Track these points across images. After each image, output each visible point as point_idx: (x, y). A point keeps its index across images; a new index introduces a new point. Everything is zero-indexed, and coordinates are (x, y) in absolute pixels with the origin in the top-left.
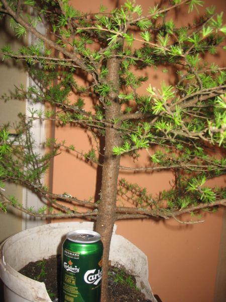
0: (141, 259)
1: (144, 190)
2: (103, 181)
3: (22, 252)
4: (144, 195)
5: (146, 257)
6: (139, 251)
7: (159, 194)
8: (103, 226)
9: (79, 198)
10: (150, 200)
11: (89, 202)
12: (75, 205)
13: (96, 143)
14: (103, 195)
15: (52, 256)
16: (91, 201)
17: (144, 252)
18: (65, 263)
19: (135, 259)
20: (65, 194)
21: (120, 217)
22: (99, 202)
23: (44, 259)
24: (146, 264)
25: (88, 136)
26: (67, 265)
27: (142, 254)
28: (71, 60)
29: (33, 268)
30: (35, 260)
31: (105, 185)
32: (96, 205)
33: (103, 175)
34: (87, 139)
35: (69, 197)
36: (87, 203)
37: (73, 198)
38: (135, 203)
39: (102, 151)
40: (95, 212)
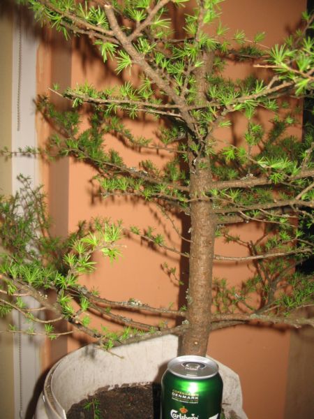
0: (228, 379)
1: (224, 281)
4: (224, 288)
5: (237, 376)
7: (241, 286)
8: (196, 343)
9: (151, 305)
10: (233, 294)
11: (170, 310)
12: (146, 315)
14: (193, 299)
15: (99, 389)
16: (172, 309)
18: (173, 411)
20: (130, 301)
21: (215, 326)
22: (184, 308)
23: (89, 396)
24: (237, 386)
25: (151, 211)
26: (178, 414)
28: (176, 106)
29: (82, 414)
30: (78, 401)
32: (182, 314)
34: (151, 217)
35: (137, 304)
36: (166, 313)
37: (143, 305)
39: (186, 235)
40: (185, 324)
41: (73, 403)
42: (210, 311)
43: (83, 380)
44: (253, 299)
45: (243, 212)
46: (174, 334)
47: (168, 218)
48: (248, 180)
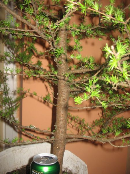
0: (82, 166)
1: (83, 120)
2: (57, 117)
3: (2, 166)
4: (83, 123)
5: (86, 165)
6: (81, 161)
8: (58, 148)
9: (40, 129)
10: (87, 126)
11: (48, 131)
12: (37, 133)
13: (51, 90)
14: (57, 126)
15: (23, 166)
17: (84, 162)
19: (78, 166)
20: (30, 126)
21: (69, 140)
22: (54, 131)
23: (17, 169)
24: (86, 170)
25: (45, 85)
27: (83, 163)
28: (34, 31)
30: (11, 170)
31: (59, 120)
32: (53, 133)
33: (57, 112)
34: (44, 88)
35: (33, 128)
36: (46, 132)
37: (36, 128)
38: (77, 129)
39: (56, 96)
40: (52, 138)
41: (8, 172)
42: (66, 133)
43: (14, 162)
44: (97, 129)
45: (76, 84)
46: (48, 142)
47: (51, 88)
48: (82, 69)
